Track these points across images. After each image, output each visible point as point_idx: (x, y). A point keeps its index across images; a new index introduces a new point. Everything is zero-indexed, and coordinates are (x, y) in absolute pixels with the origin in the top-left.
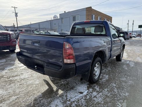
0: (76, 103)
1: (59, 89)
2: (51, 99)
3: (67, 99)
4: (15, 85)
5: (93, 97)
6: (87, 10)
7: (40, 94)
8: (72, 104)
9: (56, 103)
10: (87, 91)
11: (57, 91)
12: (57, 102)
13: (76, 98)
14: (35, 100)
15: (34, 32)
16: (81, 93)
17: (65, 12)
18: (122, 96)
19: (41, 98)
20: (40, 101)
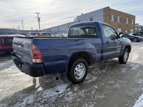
0: (46, 100)
1: (41, 86)
2: (28, 94)
3: (41, 95)
4: (8, 81)
5: (66, 96)
6: (105, 11)
7: (22, 89)
8: (42, 100)
9: (29, 98)
10: (65, 90)
11: (38, 88)
12: (31, 97)
13: (49, 95)
14: (15, 94)
15: (50, 35)
16: (58, 91)
17: (82, 14)
18: (95, 98)
19: (20, 93)
20: (18, 95)
